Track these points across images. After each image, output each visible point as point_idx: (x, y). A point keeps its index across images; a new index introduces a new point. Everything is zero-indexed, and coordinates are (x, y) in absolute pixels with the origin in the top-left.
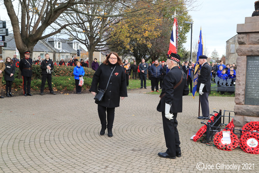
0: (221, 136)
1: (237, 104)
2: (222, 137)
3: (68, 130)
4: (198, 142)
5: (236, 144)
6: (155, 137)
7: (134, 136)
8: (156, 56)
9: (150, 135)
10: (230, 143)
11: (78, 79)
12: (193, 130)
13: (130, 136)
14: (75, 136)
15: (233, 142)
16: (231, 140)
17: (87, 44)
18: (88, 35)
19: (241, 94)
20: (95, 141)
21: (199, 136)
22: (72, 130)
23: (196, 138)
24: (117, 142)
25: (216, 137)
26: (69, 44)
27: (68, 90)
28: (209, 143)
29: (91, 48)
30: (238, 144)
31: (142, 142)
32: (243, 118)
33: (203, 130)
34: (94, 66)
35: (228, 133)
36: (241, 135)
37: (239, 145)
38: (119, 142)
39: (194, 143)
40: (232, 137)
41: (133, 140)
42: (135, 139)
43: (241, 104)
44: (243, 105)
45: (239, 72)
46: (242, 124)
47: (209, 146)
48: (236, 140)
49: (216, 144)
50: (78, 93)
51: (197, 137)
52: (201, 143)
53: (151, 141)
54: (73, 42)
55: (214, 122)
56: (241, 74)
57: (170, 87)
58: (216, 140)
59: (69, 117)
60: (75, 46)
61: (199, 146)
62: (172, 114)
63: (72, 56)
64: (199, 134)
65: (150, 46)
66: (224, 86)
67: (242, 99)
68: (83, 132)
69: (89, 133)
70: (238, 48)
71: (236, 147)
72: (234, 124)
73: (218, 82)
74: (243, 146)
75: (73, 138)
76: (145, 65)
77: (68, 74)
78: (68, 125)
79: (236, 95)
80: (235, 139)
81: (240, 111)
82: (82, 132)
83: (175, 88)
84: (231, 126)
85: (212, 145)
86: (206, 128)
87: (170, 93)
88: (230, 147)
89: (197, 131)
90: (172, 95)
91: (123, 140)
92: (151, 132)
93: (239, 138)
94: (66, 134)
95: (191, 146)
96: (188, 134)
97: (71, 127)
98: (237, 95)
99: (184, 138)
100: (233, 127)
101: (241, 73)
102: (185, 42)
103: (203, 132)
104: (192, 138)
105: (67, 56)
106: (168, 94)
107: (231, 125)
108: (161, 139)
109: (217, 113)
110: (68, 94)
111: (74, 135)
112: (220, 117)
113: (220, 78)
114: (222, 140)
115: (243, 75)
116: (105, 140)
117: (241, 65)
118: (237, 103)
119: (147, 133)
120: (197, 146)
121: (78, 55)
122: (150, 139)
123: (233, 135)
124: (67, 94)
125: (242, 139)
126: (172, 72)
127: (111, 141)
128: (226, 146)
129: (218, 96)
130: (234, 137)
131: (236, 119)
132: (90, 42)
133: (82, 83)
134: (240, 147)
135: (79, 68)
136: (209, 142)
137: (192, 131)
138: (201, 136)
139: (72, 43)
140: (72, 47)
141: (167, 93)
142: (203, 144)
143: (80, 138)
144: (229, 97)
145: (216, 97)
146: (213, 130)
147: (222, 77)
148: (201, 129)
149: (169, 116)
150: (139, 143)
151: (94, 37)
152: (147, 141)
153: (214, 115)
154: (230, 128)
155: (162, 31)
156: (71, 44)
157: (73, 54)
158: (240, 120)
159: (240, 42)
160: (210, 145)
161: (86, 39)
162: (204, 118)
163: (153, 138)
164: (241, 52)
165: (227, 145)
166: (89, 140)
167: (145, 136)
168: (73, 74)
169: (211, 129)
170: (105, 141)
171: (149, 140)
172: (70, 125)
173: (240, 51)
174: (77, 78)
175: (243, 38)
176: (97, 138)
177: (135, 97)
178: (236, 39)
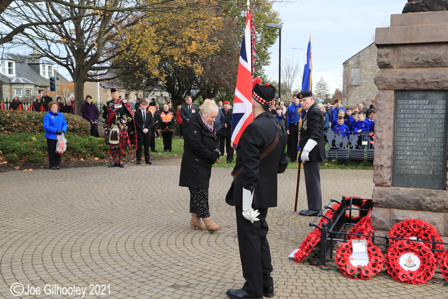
0: (350, 251)
1: (377, 185)
2: (352, 252)
3: (32, 249)
4: (303, 263)
5: (379, 265)
6: (219, 257)
7: (174, 256)
8: (212, 92)
9: (207, 252)
10: (368, 264)
11: (54, 139)
12: (293, 239)
13: (167, 256)
14: (47, 262)
15: (373, 262)
16: (368, 258)
17: (70, 67)
18: (72, 48)
19: (385, 166)
20: (92, 270)
21: (307, 251)
22: (41, 247)
23: (301, 256)
24: (140, 270)
25: (340, 252)
26: (31, 67)
27: (31, 161)
28: (325, 265)
29: (80, 75)
30: (381, 265)
31: (192, 267)
32: (389, 212)
33: (313, 238)
34: (86, 111)
35: (363, 245)
36: (387, 247)
37: (384, 266)
38: (145, 269)
39: (296, 265)
40: (371, 251)
41: (174, 264)
42: (177, 261)
43: (385, 185)
44: (389, 186)
45: (380, 122)
46: (387, 224)
47: (327, 270)
48: (378, 258)
49: (341, 266)
50: (53, 168)
51: (302, 253)
52: (311, 266)
53: (211, 265)
54: (41, 62)
55: (333, 222)
56: (385, 127)
57: (251, 155)
58: (339, 259)
59: (33, 220)
60: (44, 69)
61: (307, 271)
62: (257, 210)
63: (40, 91)
64: (306, 247)
65: (199, 71)
66: (344, 148)
67: (386, 175)
68: (66, 252)
69: (79, 253)
70: (378, 76)
71: (379, 271)
72: (373, 224)
73: (334, 141)
74: (391, 269)
75: (44, 267)
76: (192, 108)
77: (30, 129)
78: (33, 237)
79: (375, 168)
80: (376, 255)
81: (383, 199)
82: (63, 252)
83: (263, 156)
84: (368, 230)
85: (333, 268)
86: (320, 235)
87: (251, 167)
88: (367, 272)
89: (301, 240)
90: (256, 172)
91: (153, 265)
92: (210, 246)
93: (383, 253)
94: (27, 259)
95: (291, 272)
96: (284, 248)
97: (39, 241)
98: (378, 168)
99: (277, 257)
100: (372, 231)
101: (384, 124)
102: (267, 64)
103: (314, 243)
104: (292, 255)
105: (28, 91)
106: (248, 168)
107: (367, 227)
108: (230, 260)
109: (337, 204)
110: (30, 170)
111: (47, 259)
112: (343, 211)
113: (336, 134)
114: (352, 259)
115: (388, 128)
116: (115, 266)
117: (385, 109)
118: (378, 183)
119: (201, 249)
120: (303, 272)
121: (53, 89)
122: (208, 260)
123: (373, 247)
124: (28, 169)
125: (389, 254)
126: (258, 123)
127: (126, 269)
128: (359, 269)
129: (334, 168)
130: (375, 253)
131: (375, 216)
132: (76, 62)
133: (62, 148)
134: (386, 271)
135: (55, 115)
136: (327, 263)
137: (290, 242)
138: (310, 250)
139: (39, 64)
140: (38, 71)
141: (246, 168)
142: (314, 267)
143: (60, 265)
144: (355, 171)
145: (330, 170)
146: (334, 239)
147: (338, 130)
148: (310, 238)
149: (251, 214)
150: (186, 270)
151: (85, 51)
152: (201, 266)
153: (331, 207)
154: (366, 234)
155: (222, 41)
156: (35, 66)
157: (40, 87)
158: (384, 217)
159: (381, 64)
160: (327, 268)
161: (69, 57)
162: (311, 212)
163: (213, 258)
164: (385, 83)
165: (362, 268)
166: (79, 269)
167: (198, 255)
168: (42, 127)
169: (328, 237)
170: (114, 269)
171: (205, 264)
172: (36, 236)
173: (382, 81)
174: (52, 137)
175: (387, 55)
176: (97, 263)
177: (172, 174)
178: (361, 58)
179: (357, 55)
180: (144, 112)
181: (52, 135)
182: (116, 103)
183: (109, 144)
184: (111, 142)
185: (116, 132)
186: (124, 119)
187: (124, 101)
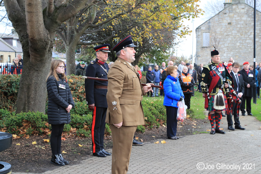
11: (175, 106)
178: (211, 24)
179: (208, 22)
180: (236, 75)
181: (174, 102)
182: (220, 67)
183: (215, 109)
184: (216, 107)
185: (221, 97)
186: (227, 83)
187: (225, 65)
